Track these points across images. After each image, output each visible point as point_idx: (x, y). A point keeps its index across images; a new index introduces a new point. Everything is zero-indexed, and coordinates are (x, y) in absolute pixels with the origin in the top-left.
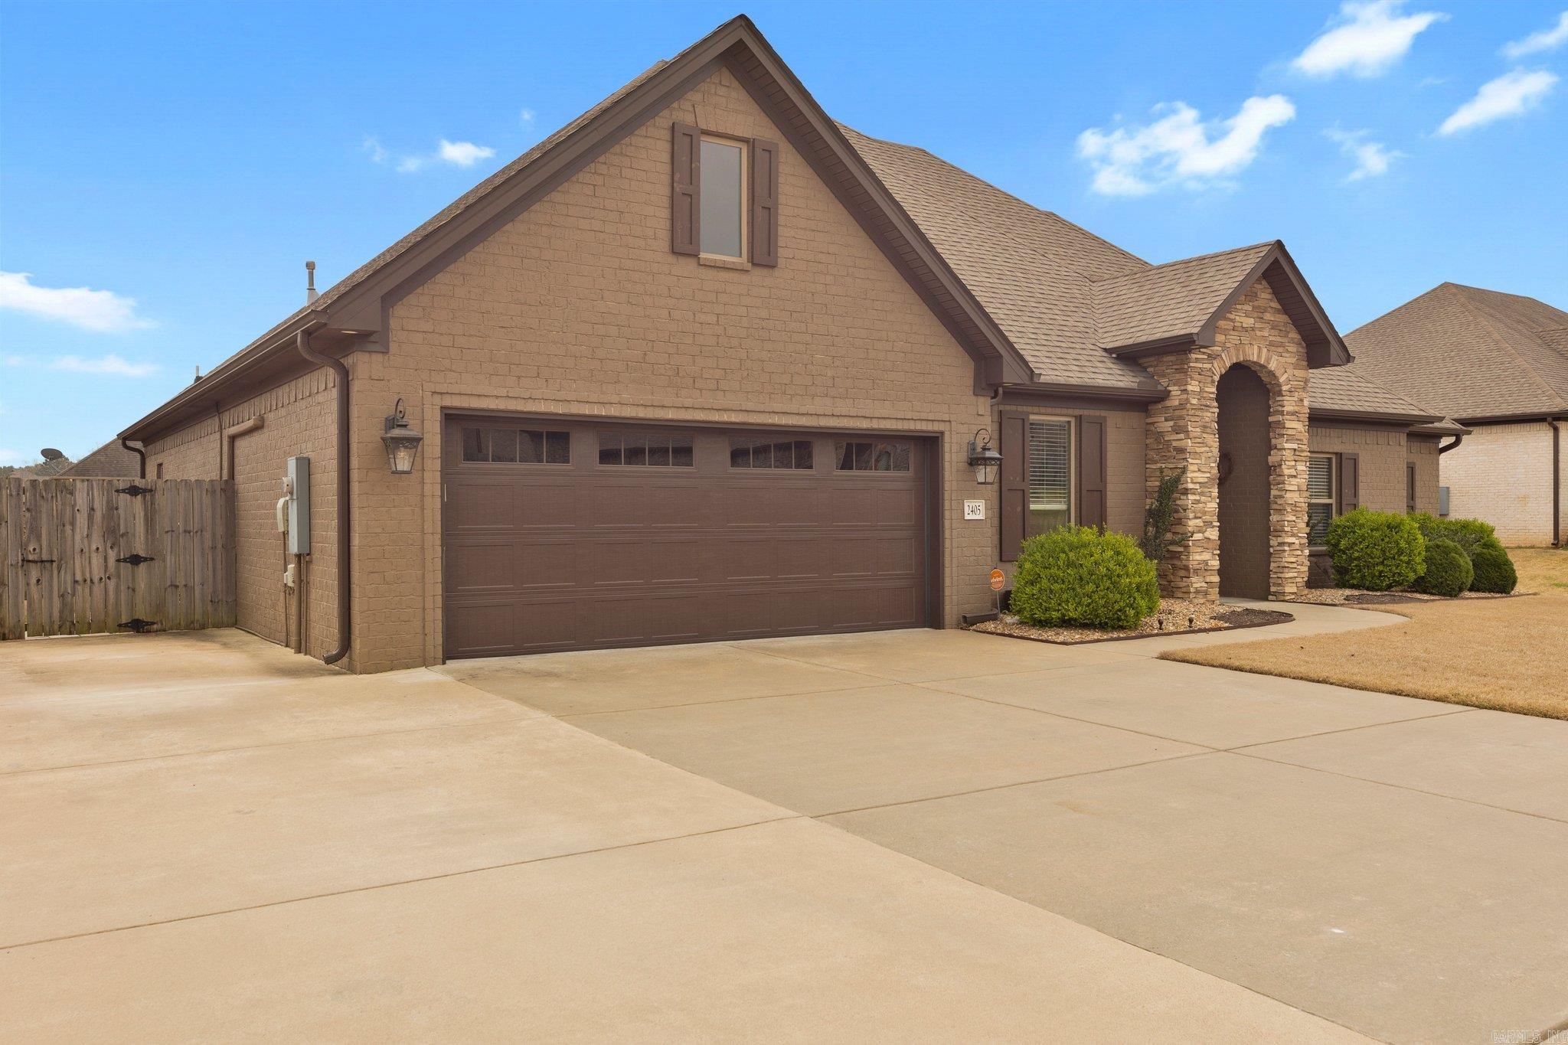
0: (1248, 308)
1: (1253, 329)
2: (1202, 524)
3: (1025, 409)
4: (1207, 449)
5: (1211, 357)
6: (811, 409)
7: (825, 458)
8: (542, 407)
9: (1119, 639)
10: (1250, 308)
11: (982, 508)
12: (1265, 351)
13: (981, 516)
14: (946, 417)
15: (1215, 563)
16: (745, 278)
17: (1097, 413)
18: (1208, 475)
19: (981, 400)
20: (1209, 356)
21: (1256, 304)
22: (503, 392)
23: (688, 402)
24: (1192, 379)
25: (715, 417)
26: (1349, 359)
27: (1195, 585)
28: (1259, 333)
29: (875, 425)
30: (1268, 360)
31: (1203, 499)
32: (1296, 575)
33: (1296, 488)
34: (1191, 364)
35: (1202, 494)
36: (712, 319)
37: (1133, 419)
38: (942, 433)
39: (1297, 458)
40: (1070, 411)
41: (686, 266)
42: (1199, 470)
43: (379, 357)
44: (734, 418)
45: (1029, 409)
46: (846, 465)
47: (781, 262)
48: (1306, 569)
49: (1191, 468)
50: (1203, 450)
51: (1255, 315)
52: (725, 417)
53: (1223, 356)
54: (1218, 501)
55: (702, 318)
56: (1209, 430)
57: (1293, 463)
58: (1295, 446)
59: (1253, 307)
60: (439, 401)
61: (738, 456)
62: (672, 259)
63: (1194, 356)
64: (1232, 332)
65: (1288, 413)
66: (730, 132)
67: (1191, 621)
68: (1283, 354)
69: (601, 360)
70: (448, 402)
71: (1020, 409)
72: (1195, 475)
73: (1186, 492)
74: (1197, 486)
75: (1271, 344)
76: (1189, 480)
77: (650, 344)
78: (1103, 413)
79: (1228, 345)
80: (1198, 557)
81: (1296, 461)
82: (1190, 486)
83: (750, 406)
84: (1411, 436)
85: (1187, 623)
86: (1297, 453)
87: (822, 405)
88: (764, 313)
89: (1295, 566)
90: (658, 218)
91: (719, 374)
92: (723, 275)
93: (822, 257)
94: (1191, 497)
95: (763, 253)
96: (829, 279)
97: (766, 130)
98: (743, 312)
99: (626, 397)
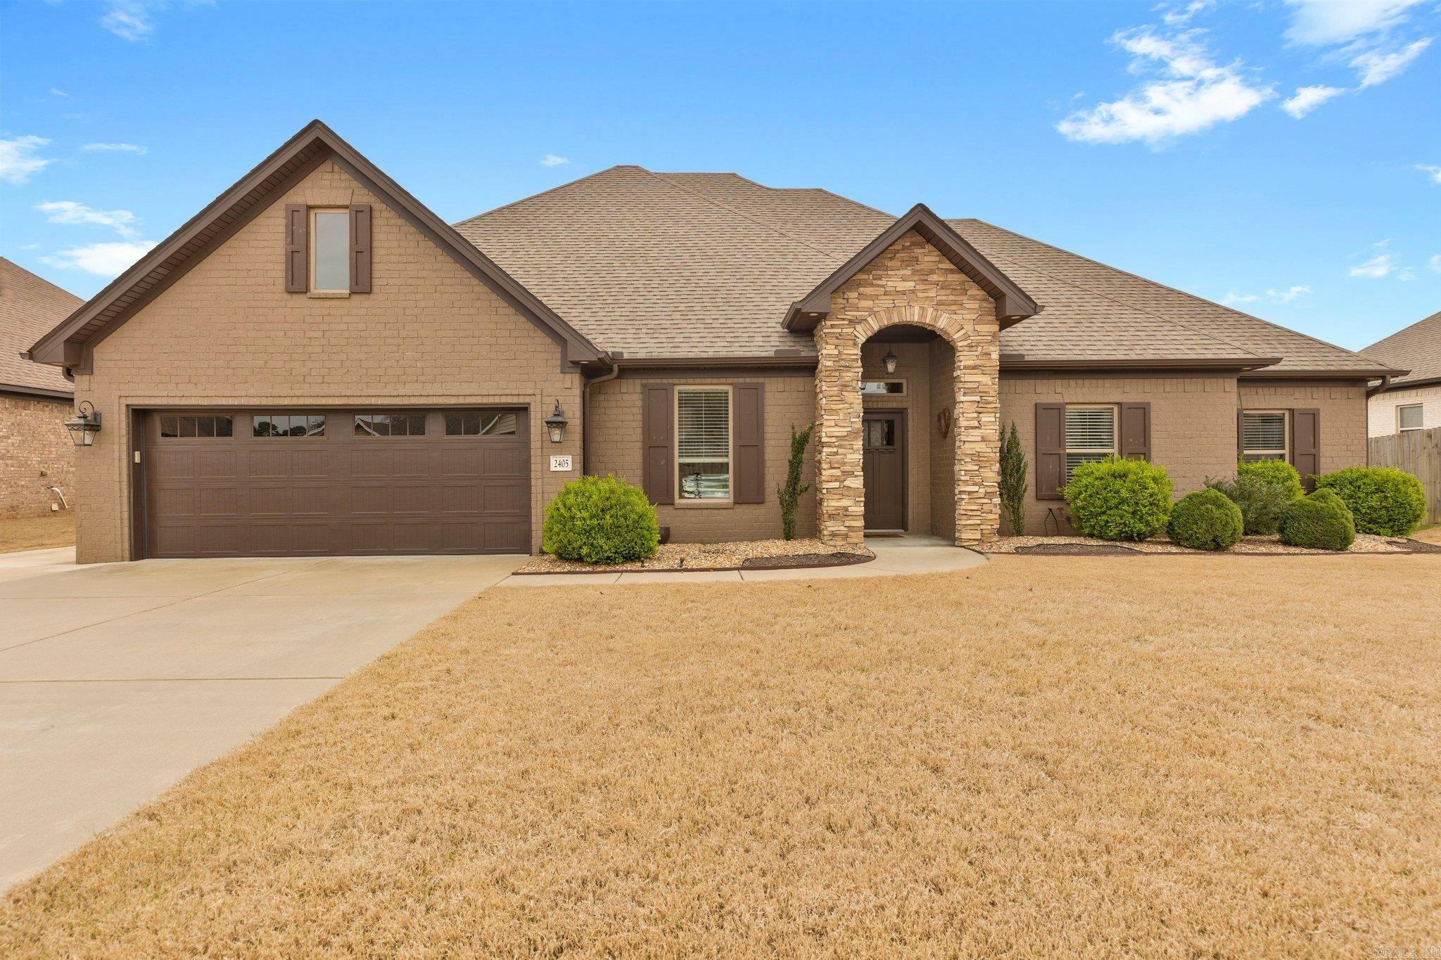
0: (908, 272)
1: (913, 292)
2: (839, 474)
3: (671, 381)
4: (847, 406)
5: (853, 322)
6: (402, 392)
7: (435, 427)
10: (909, 273)
11: (570, 462)
12: (930, 310)
13: (569, 468)
14: (531, 392)
15: (860, 509)
16: (346, 303)
17: (755, 380)
18: (850, 429)
19: (568, 376)
20: (850, 321)
21: (917, 267)
22: (165, 393)
23: (299, 393)
24: (827, 343)
25: (323, 401)
26: (1036, 309)
27: (829, 529)
28: (921, 295)
29: (461, 401)
30: (936, 319)
31: (841, 451)
32: (979, 522)
33: (980, 439)
34: (825, 331)
35: (840, 446)
36: (321, 334)
37: (796, 384)
39: (980, 410)
40: (730, 380)
41: (300, 300)
42: (836, 425)
43: (86, 378)
44: (337, 401)
45: (676, 381)
46: (449, 432)
47: (376, 289)
48: (997, 516)
49: (826, 423)
50: (841, 406)
51: (916, 278)
52: (330, 401)
53: (869, 319)
54: (862, 452)
55: (311, 334)
56: (848, 389)
57: (975, 415)
59: (914, 272)
60: (124, 402)
62: (287, 296)
63: (829, 323)
64: (882, 297)
65: (965, 368)
66: (332, 203)
68: (957, 312)
69: (233, 368)
70: (130, 401)
71: (665, 381)
73: (823, 445)
74: (834, 440)
75: (940, 303)
76: (824, 434)
77: (270, 356)
78: (761, 380)
79: (875, 309)
80: (835, 504)
81: (980, 413)
82: (825, 439)
83: (349, 392)
84: (1242, 381)
86: (980, 405)
87: (410, 389)
88: (362, 326)
89: (979, 513)
90: (278, 270)
91: (323, 372)
92: (328, 303)
93: (409, 282)
94: (825, 449)
95: (362, 283)
96: (419, 296)
97: (364, 197)
98: (344, 327)
99: (251, 392)
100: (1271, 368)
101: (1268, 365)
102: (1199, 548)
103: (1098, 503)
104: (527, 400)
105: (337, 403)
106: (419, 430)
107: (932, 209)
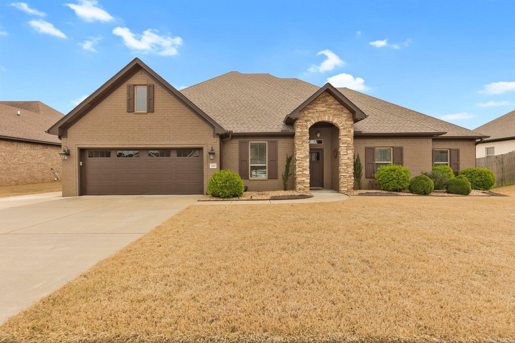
0: (324, 105)
1: (326, 111)
2: (302, 169)
3: (248, 140)
5: (306, 121)
6: (163, 143)
7: (174, 155)
8: (98, 146)
10: (325, 105)
11: (216, 166)
12: (331, 117)
13: (216, 168)
15: (308, 181)
16: (146, 115)
17: (275, 139)
18: (305, 155)
19: (215, 138)
20: (305, 121)
21: (327, 103)
24: (298, 128)
25: (139, 146)
26: (366, 116)
27: (298, 187)
28: (328, 112)
29: (182, 146)
30: (333, 120)
31: (302, 162)
32: (347, 185)
33: (347, 158)
34: (297, 124)
35: (302, 161)
36: (138, 125)
39: (347, 149)
40: (267, 140)
41: (131, 114)
42: (301, 154)
43: (65, 139)
44: (143, 146)
45: (249, 140)
46: (178, 156)
47: (155, 111)
48: (353, 183)
49: (297, 153)
50: (302, 148)
51: (327, 107)
52: (141, 146)
53: (312, 120)
54: (309, 163)
55: (135, 125)
56: (305, 142)
57: (346, 151)
59: (326, 105)
60: (77, 146)
62: (127, 113)
63: (298, 121)
64: (316, 113)
65: (343, 135)
66: (142, 84)
68: (340, 117)
69: (111, 136)
70: (79, 146)
71: (246, 140)
72: (299, 155)
73: (296, 160)
74: (300, 159)
75: (335, 115)
76: (297, 157)
77: (122, 132)
78: (277, 139)
79: (314, 117)
80: (300, 179)
82: (297, 159)
83: (147, 143)
84: (434, 140)
86: (347, 147)
87: (166, 142)
88: (151, 123)
89: (347, 182)
90: (124, 105)
91: (139, 137)
92: (140, 115)
93: (166, 108)
94: (297, 162)
95: (151, 109)
96: (169, 113)
97: (151, 82)
98: (145, 123)
99: (116, 143)
100: (443, 135)
101: (442, 135)
102: (419, 194)
103: (386, 179)
104: (202, 146)
105: (143, 147)
106: (169, 155)
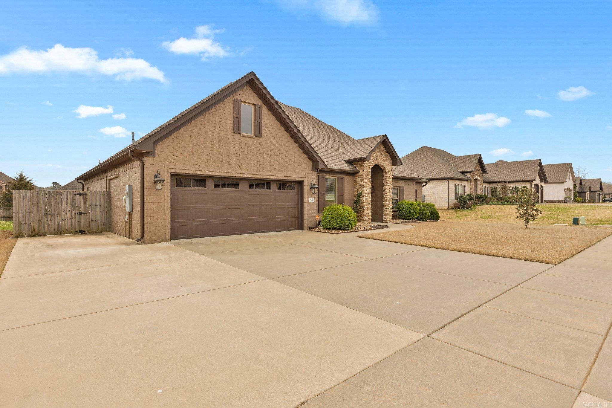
0: (378, 151)
1: (379, 156)
2: (367, 204)
3: (325, 175)
4: (369, 185)
6: (270, 174)
7: (274, 186)
8: (198, 173)
9: (347, 232)
11: (314, 200)
12: (382, 161)
13: (313, 202)
14: (305, 177)
15: (370, 213)
16: (253, 140)
17: (342, 176)
18: (369, 192)
19: (313, 172)
20: (369, 162)
21: (380, 150)
22: (187, 168)
23: (238, 172)
24: (365, 168)
25: (245, 176)
26: (402, 164)
27: (366, 219)
28: (381, 157)
29: (287, 178)
30: (383, 164)
31: (368, 198)
32: (389, 216)
33: (389, 195)
34: (365, 164)
35: (367, 196)
36: (245, 150)
37: (351, 178)
38: (304, 181)
40: (336, 176)
41: (237, 136)
42: (367, 190)
43: (152, 158)
44: (250, 176)
46: (279, 189)
47: (262, 136)
48: (392, 215)
49: (365, 190)
50: (368, 185)
52: (248, 176)
53: (372, 162)
54: (371, 198)
55: (241, 150)
56: (369, 181)
57: (389, 189)
58: (389, 185)
59: (380, 151)
60: (169, 171)
61: (251, 186)
62: (234, 134)
63: (365, 162)
64: (374, 157)
66: (249, 102)
67: (365, 228)
68: (387, 162)
69: (214, 160)
70: (172, 171)
71: (323, 175)
72: (366, 192)
73: (363, 196)
75: (384, 160)
77: (228, 157)
78: (344, 176)
79: (374, 160)
80: (366, 212)
82: (365, 194)
83: (254, 173)
84: (416, 183)
85: (364, 228)
87: (273, 173)
88: (258, 149)
89: (389, 214)
90: (230, 123)
91: (246, 165)
92: (247, 139)
93: (273, 135)
94: (365, 197)
95: (258, 133)
96: (275, 141)
97: (259, 102)
98: (252, 148)
99: (221, 170)
102: (423, 221)
104: (302, 179)
105: (250, 177)
106: (268, 187)
107: (387, 136)
